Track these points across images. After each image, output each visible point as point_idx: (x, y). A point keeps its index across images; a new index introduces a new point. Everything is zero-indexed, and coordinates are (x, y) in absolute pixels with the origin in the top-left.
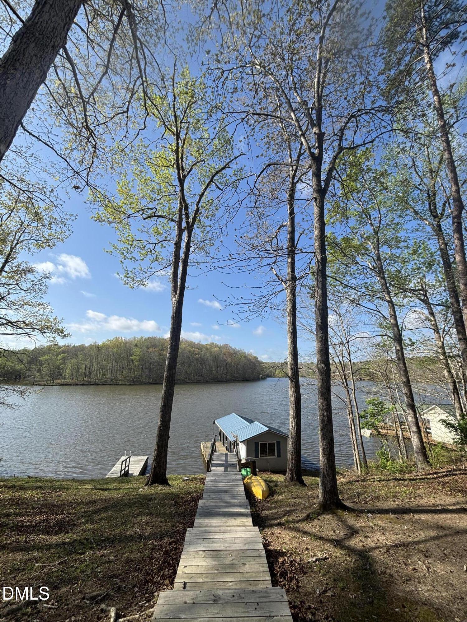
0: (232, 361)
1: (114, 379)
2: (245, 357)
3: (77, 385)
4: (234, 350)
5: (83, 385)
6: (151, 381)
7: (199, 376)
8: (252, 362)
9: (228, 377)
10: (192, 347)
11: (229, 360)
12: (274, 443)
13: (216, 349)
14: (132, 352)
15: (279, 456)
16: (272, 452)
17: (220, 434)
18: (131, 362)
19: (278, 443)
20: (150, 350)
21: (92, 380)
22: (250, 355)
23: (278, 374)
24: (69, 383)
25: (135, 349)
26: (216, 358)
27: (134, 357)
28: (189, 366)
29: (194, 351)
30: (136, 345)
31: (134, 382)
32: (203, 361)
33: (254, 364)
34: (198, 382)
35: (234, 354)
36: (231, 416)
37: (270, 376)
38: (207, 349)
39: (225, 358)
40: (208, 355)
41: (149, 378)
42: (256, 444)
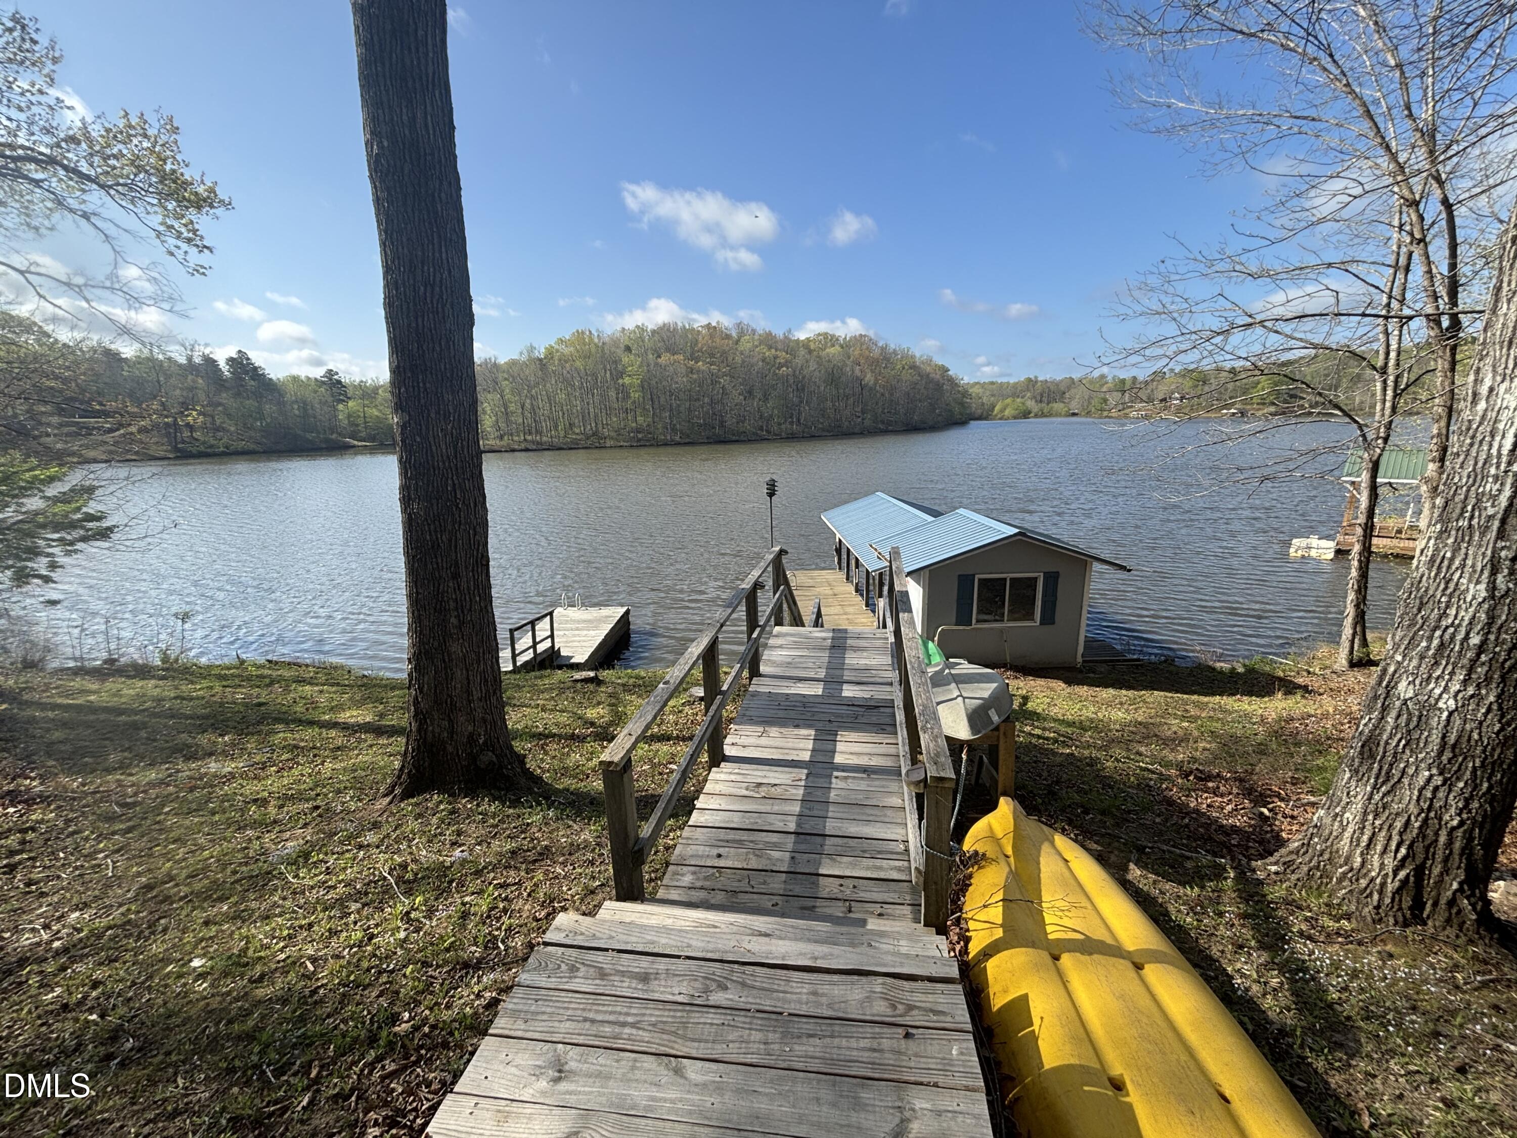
0: (876, 380)
1: (594, 434)
2: (913, 367)
3: (513, 451)
4: (883, 349)
5: (527, 450)
6: (677, 438)
7: (792, 423)
8: (932, 381)
9: (867, 423)
10: (770, 348)
11: (869, 378)
12: (1036, 579)
13: (832, 350)
14: (620, 367)
15: (1048, 618)
16: (1023, 607)
17: (838, 551)
18: (624, 392)
19: (1052, 579)
20: (662, 360)
21: (544, 439)
22: (929, 361)
23: (1003, 410)
24: (496, 448)
25: (625, 360)
26: (834, 376)
27: (627, 380)
28: (766, 398)
29: (776, 357)
30: (628, 349)
31: (639, 440)
32: (800, 385)
33: (938, 387)
34: (792, 438)
35: (886, 359)
36: (871, 499)
37: (980, 418)
38: (810, 352)
39: (857, 372)
40: (813, 366)
41: (672, 429)
42: (965, 581)
